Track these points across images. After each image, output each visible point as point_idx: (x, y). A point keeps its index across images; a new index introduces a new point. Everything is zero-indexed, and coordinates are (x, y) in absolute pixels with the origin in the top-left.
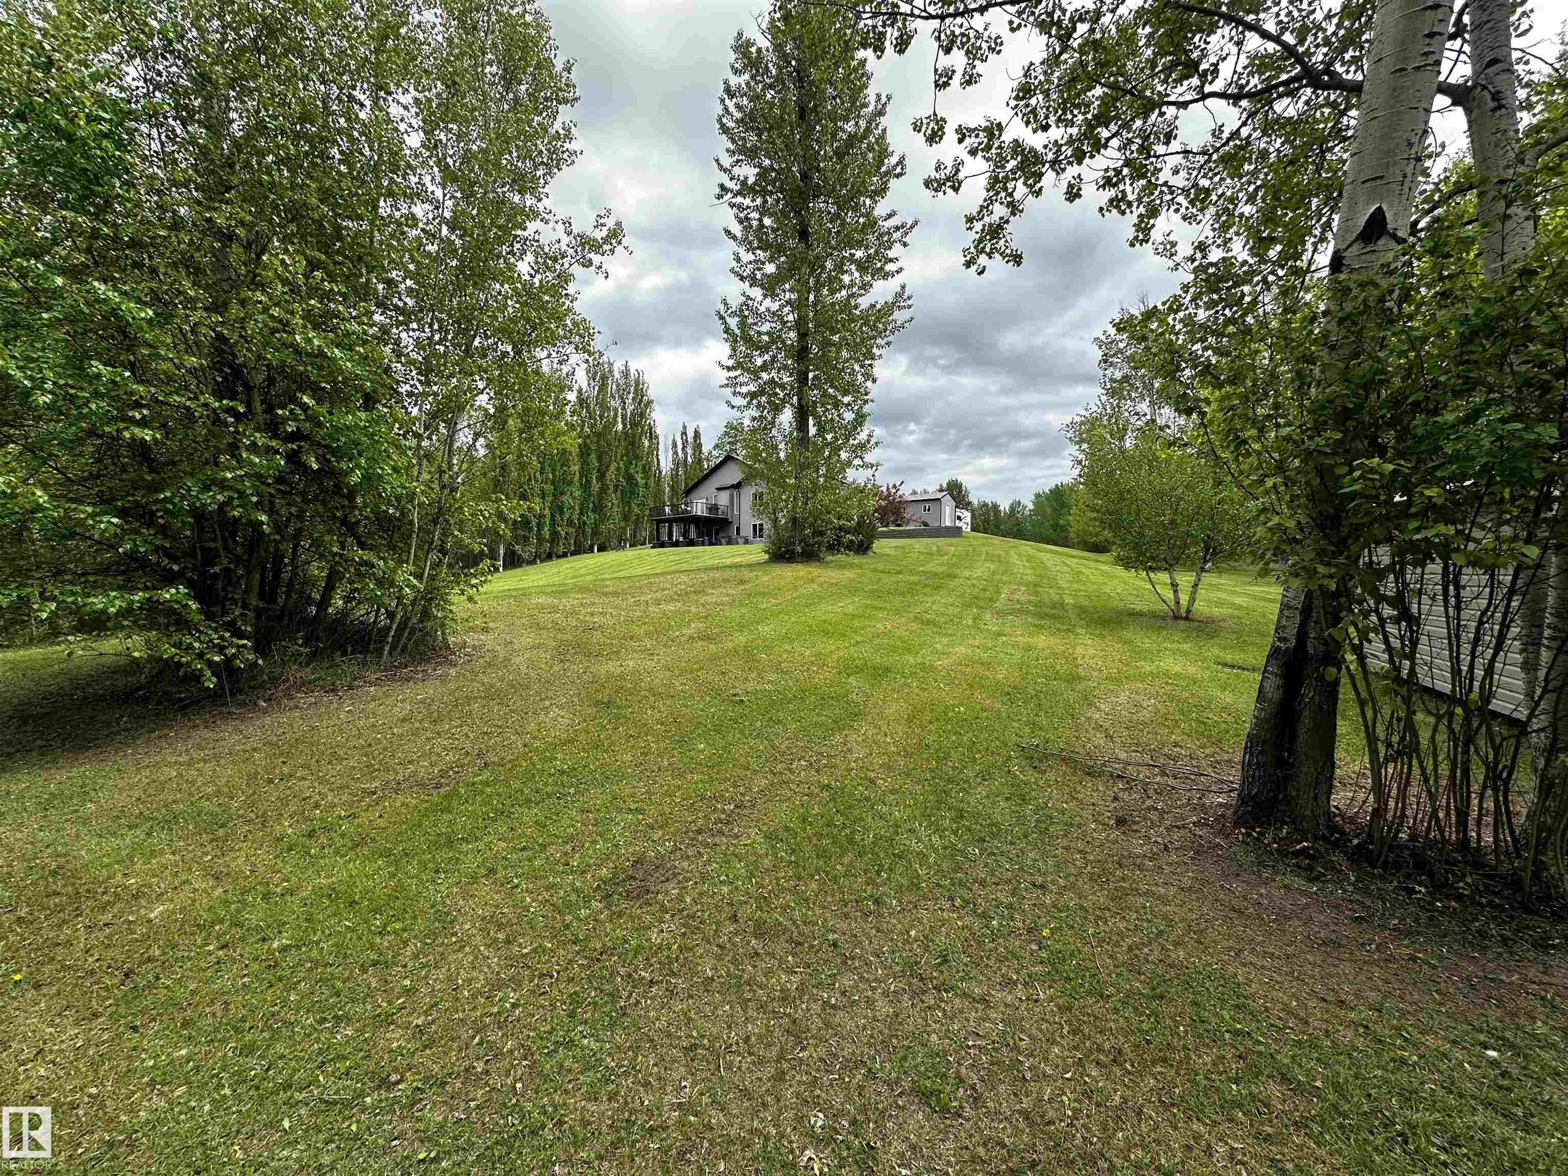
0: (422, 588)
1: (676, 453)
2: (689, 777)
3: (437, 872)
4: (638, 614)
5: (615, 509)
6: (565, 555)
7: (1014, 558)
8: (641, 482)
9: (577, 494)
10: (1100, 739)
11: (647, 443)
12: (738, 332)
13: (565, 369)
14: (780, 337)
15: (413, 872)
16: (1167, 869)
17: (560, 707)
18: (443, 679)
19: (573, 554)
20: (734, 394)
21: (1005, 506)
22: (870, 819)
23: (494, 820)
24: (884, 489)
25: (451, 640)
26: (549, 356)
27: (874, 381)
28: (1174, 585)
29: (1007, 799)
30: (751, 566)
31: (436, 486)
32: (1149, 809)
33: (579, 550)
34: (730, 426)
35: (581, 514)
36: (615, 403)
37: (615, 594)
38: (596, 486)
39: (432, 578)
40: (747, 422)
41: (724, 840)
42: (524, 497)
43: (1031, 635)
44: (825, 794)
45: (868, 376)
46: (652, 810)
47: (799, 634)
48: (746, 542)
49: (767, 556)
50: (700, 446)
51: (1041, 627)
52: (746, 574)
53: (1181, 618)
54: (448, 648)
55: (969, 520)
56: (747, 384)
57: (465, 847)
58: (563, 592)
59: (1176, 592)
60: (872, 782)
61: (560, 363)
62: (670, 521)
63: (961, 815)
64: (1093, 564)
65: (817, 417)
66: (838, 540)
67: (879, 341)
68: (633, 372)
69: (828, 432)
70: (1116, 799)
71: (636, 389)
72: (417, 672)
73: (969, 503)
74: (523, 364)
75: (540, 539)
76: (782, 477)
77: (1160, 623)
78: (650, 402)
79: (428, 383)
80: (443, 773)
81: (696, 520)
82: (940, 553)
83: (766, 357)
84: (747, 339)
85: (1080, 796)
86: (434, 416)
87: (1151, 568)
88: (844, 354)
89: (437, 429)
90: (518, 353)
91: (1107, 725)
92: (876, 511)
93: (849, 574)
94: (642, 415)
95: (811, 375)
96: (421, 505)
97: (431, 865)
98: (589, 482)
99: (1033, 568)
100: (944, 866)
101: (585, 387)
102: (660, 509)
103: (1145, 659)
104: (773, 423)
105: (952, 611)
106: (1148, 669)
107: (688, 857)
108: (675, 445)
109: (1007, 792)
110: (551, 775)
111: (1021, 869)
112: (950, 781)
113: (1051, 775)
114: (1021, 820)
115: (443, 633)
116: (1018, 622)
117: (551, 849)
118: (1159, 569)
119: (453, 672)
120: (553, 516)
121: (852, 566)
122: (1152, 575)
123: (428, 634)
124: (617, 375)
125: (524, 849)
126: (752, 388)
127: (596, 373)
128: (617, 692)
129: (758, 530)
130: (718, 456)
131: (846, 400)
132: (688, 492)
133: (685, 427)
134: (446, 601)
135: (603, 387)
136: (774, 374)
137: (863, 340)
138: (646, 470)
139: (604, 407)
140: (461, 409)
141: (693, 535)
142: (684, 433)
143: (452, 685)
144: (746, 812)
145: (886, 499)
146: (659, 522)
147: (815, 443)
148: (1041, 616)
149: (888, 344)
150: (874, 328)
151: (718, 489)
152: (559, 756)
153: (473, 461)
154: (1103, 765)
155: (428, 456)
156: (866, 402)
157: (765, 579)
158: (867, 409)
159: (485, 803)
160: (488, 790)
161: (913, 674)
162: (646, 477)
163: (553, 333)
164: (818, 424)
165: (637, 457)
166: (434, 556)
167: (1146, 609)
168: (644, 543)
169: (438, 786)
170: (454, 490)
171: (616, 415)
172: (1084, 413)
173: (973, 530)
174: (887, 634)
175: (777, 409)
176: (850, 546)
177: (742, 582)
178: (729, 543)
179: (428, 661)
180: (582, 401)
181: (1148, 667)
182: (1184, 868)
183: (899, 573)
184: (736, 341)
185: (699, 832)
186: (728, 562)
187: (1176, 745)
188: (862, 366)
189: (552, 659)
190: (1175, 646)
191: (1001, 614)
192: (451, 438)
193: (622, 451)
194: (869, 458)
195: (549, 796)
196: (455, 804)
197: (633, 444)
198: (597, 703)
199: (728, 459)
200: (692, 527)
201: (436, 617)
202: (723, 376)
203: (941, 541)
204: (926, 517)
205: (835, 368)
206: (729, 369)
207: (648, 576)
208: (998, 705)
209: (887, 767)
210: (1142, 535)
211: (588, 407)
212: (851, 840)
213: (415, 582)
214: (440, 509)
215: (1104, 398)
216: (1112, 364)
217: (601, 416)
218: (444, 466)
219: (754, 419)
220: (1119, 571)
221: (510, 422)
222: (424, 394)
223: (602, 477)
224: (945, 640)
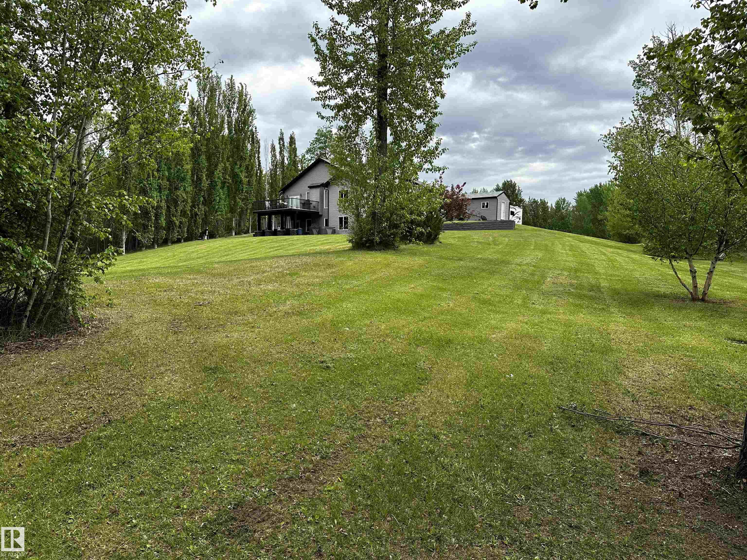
0: (55, 269)
1: (274, 156)
2: (283, 432)
3: (67, 513)
4: (241, 292)
5: (222, 202)
6: (179, 241)
7: (559, 248)
8: (245, 180)
9: (189, 189)
10: (627, 403)
11: (249, 147)
12: (327, 52)
13: (179, 83)
14: (362, 57)
15: (47, 513)
16: (681, 513)
17: (174, 373)
18: (73, 348)
19: (186, 240)
20: (324, 106)
21: (551, 203)
22: (434, 469)
23: (116, 469)
24: (449, 189)
25: (80, 313)
26: (165, 72)
27: (443, 96)
28: (693, 272)
29: (549, 453)
30: (339, 253)
31: (67, 183)
32: (667, 462)
33: (190, 238)
34: (320, 134)
35: (193, 206)
36: (223, 112)
37: (221, 275)
38: (205, 183)
39: (64, 261)
40: (334, 131)
41: (312, 487)
42: (144, 192)
43: (572, 313)
44: (396, 447)
45: (438, 93)
46: (251, 461)
47: (377, 311)
48: (334, 232)
49: (350, 245)
50: (295, 150)
51: (582, 307)
52: (334, 260)
53: (698, 300)
54: (77, 320)
55: (520, 215)
56: (335, 98)
57: (91, 492)
58: (176, 273)
59: (694, 278)
60: (436, 437)
61: (175, 78)
62: (270, 214)
63: (510, 466)
64: (625, 253)
65: (394, 128)
66: (410, 231)
67: (447, 62)
68: (237, 85)
69: (403, 140)
70: (640, 453)
71: (240, 100)
72: (51, 342)
73: (522, 201)
74: (142, 79)
75: (158, 227)
76: (365, 178)
77: (680, 304)
78: (251, 112)
79: (59, 94)
80: (73, 429)
81: (292, 213)
82: (495, 243)
83: (351, 74)
84: (336, 60)
85: (611, 451)
86: (64, 122)
87: (674, 257)
88: (418, 73)
89: (68, 134)
90: (138, 69)
91: (634, 391)
92: (442, 207)
93: (418, 261)
94: (245, 123)
95: (389, 91)
96: (54, 199)
97: (62, 508)
98: (199, 179)
99: (574, 255)
100: (496, 510)
101: (196, 97)
102: (261, 203)
103: (667, 334)
104: (356, 132)
105: (504, 292)
106: (669, 343)
107: (280, 501)
108: (273, 149)
109: (549, 447)
110: (165, 431)
111: (560, 512)
112: (501, 437)
113: (586, 433)
114: (561, 471)
115: (74, 309)
116: (561, 302)
117: (165, 494)
118: (681, 258)
119: (82, 341)
120: (168, 207)
121: (422, 254)
122: (674, 263)
123: (60, 309)
124: (224, 88)
125: (142, 494)
126: (339, 101)
127: (205, 85)
128: (223, 359)
129: (343, 222)
130: (310, 159)
131: (419, 112)
132: (286, 188)
133: (282, 134)
134: (76, 281)
135: (211, 98)
136: (357, 90)
137: (433, 61)
138: (249, 169)
139: (212, 114)
140: (89, 116)
141: (289, 225)
142: (281, 139)
143: (83, 353)
144: (330, 462)
145: (451, 197)
146: (260, 215)
147: (392, 150)
148: (580, 297)
149: (455, 64)
150: (443, 50)
151: (311, 187)
152: (173, 415)
153: (100, 161)
154: (631, 424)
155: (60, 157)
156: (435, 114)
157: (350, 263)
158: (436, 120)
159: (109, 455)
160: (112, 444)
161: (471, 346)
162: (249, 176)
163: (168, 52)
164: (395, 134)
165: (242, 159)
166: (65, 242)
167: (668, 291)
168: (247, 232)
169: (69, 440)
170: (82, 186)
171: (223, 122)
172: (619, 126)
173: (524, 223)
174: (450, 311)
175: (360, 120)
176: (420, 237)
177: (330, 266)
178: (319, 233)
179: (60, 332)
180: (193, 109)
181: (668, 341)
182: (696, 511)
183: (460, 260)
184: (325, 61)
185: (291, 479)
186: (318, 248)
187: (691, 408)
188: (432, 84)
189: (168, 330)
190: (693, 323)
191: (545, 294)
192: (80, 141)
193: (227, 153)
194: (437, 162)
195: (164, 448)
196: (83, 455)
197: (237, 147)
198: (206, 369)
199: (319, 162)
200: (288, 218)
201: (67, 295)
202: (314, 90)
203: (496, 233)
204: (485, 212)
205: (409, 85)
206: (319, 84)
207: (251, 260)
208: (543, 373)
209: (449, 425)
210: (666, 230)
211: (199, 115)
212: (417, 487)
213: (49, 265)
214: (71, 203)
215: (636, 113)
216: (644, 84)
217: (211, 124)
218: (75, 166)
219: (340, 128)
220: (647, 259)
221: (132, 127)
222: (56, 104)
223: (211, 175)
224: (499, 316)
